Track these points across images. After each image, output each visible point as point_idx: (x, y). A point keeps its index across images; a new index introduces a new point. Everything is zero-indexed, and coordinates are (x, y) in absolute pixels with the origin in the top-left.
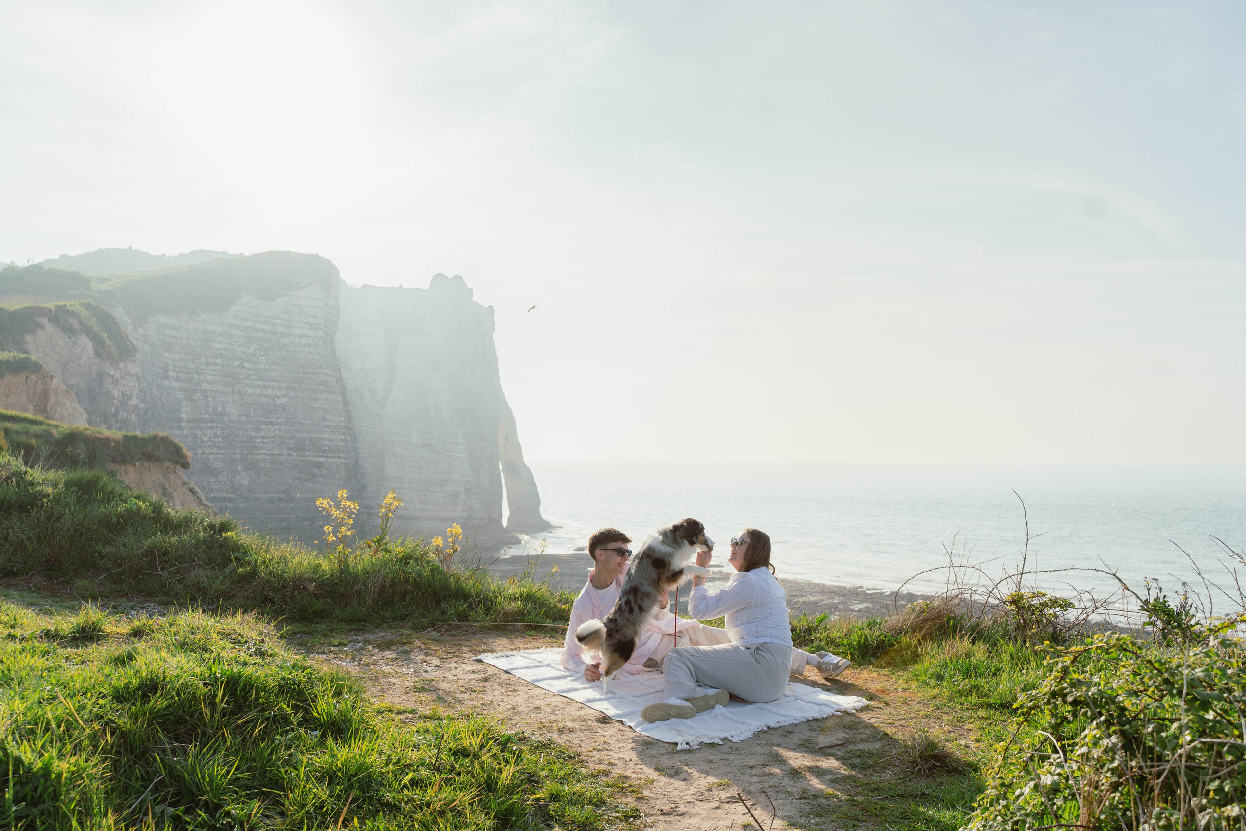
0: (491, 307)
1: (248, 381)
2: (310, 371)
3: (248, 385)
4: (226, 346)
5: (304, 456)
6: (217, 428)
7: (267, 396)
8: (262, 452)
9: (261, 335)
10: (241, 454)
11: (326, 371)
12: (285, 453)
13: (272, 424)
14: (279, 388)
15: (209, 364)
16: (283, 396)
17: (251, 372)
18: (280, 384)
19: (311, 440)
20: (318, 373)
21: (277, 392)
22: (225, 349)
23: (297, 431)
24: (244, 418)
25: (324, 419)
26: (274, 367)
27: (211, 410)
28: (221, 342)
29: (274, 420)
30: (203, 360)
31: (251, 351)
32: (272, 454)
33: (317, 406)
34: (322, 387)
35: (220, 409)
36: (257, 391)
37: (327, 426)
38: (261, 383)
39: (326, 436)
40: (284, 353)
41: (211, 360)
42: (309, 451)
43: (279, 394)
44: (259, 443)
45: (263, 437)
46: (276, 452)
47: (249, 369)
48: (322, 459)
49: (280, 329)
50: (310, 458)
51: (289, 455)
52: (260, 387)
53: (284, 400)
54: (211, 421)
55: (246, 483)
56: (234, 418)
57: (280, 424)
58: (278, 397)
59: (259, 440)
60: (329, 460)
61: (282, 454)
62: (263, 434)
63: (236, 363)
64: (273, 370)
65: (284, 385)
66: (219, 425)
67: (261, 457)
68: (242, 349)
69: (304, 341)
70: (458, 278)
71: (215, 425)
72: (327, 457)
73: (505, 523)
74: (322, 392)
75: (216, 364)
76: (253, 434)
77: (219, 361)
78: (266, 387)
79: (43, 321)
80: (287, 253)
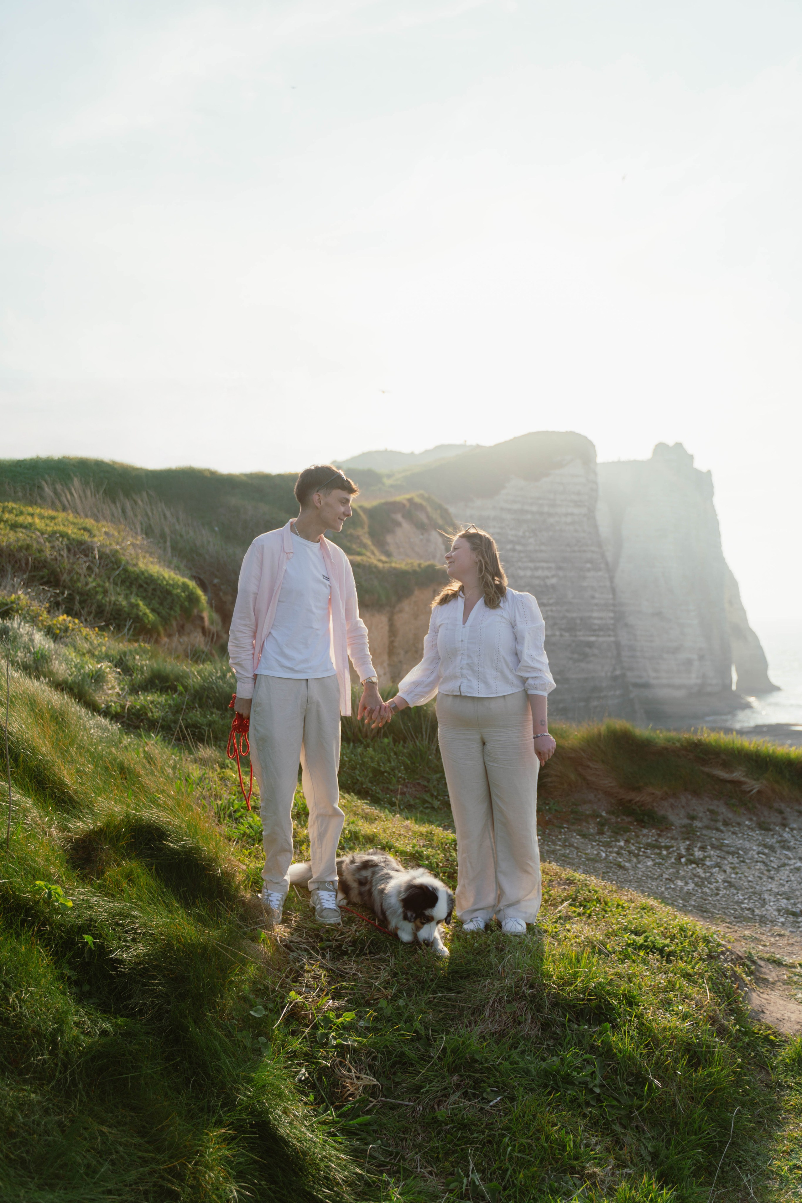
0: (709, 472)
1: (520, 564)
2: (576, 548)
3: (520, 568)
5: (575, 636)
7: (538, 578)
9: (529, 517)
11: (593, 548)
12: (558, 633)
14: (549, 568)
16: (553, 576)
17: (522, 555)
18: (549, 565)
19: (581, 619)
20: (584, 551)
21: (547, 573)
23: (567, 611)
25: (593, 597)
26: (543, 548)
31: (521, 533)
33: (585, 584)
34: (589, 565)
36: (529, 573)
37: (596, 605)
38: (531, 565)
39: (596, 614)
40: (551, 533)
42: (580, 630)
47: (520, 552)
48: (593, 639)
49: (546, 509)
50: (582, 638)
51: (561, 636)
53: (554, 581)
57: (551, 605)
58: (548, 577)
60: (601, 639)
63: (509, 547)
64: (541, 551)
65: (553, 565)
69: (569, 519)
70: (679, 445)
72: (598, 636)
73: (734, 687)
74: (589, 570)
78: (536, 569)
79: (399, 517)
80: (546, 433)
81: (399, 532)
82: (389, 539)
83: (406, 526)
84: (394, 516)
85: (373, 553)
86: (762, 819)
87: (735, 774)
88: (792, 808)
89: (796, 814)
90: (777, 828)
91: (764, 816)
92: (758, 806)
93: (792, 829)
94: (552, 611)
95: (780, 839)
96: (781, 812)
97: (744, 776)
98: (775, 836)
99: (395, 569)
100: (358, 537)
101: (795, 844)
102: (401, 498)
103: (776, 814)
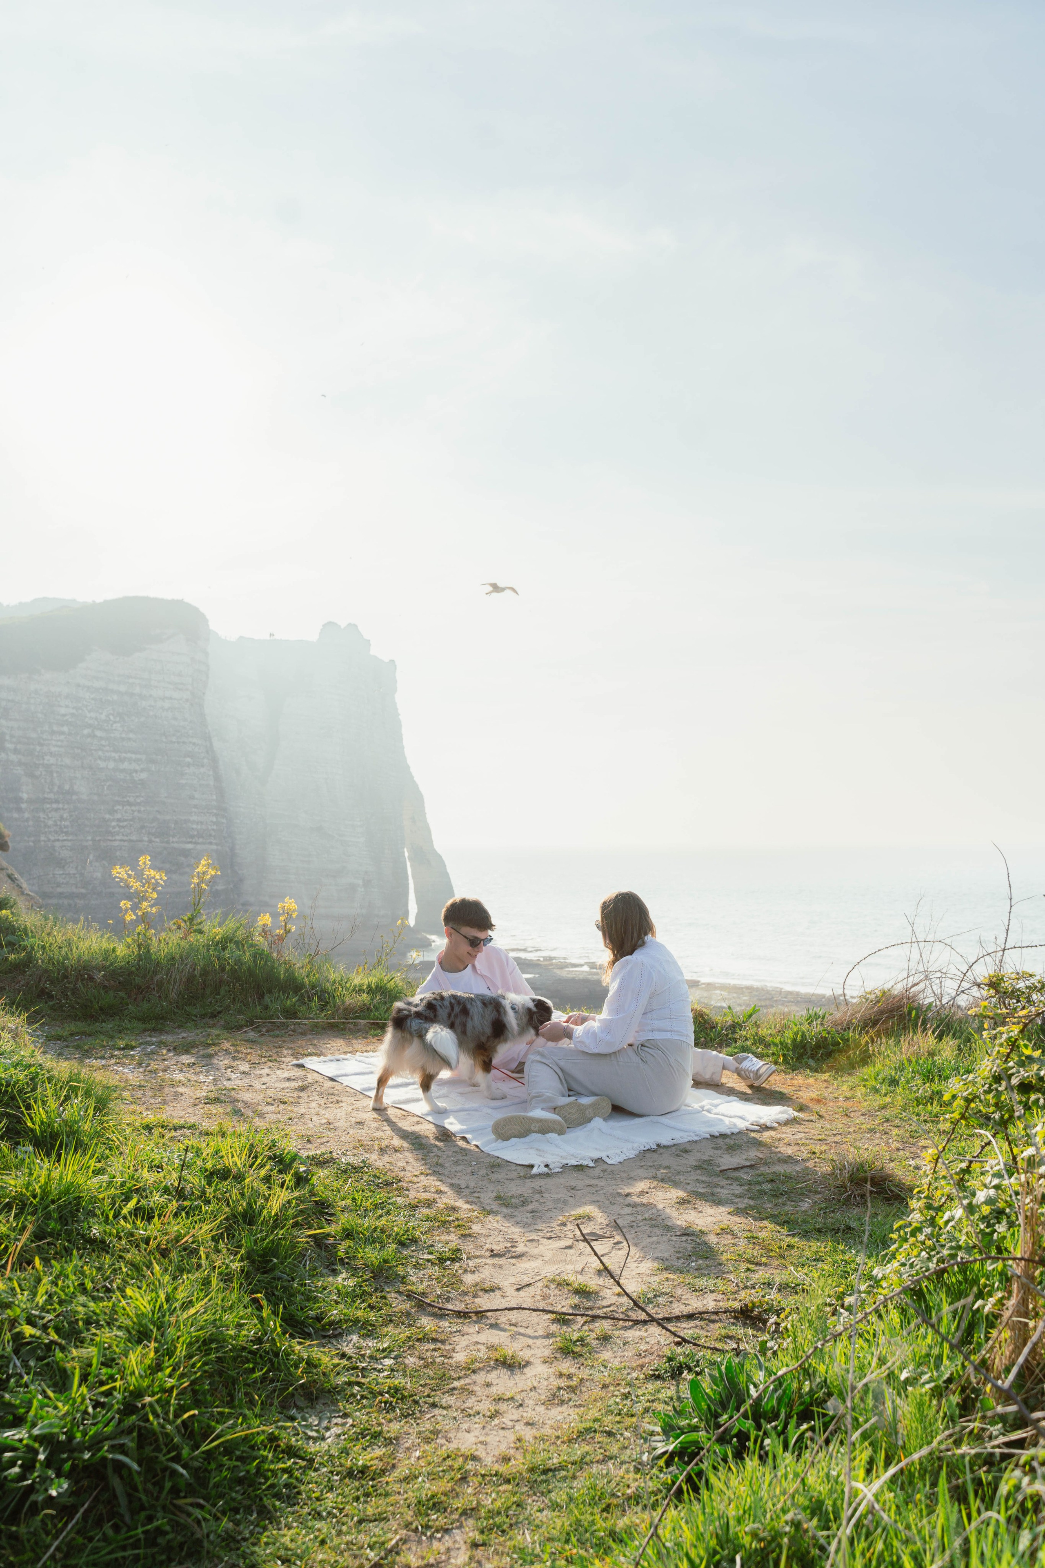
0: (392, 662)
1: (100, 753)
2: (174, 739)
3: (100, 758)
4: (74, 711)
5: (168, 842)
6: (64, 809)
7: (123, 771)
8: (118, 837)
9: (115, 697)
10: (93, 840)
11: (194, 740)
12: (146, 839)
13: (130, 804)
14: (137, 761)
15: (53, 733)
16: (142, 770)
17: (103, 742)
18: (138, 756)
19: (176, 822)
20: (184, 743)
21: (134, 766)
22: (73, 715)
23: (159, 812)
24: (96, 798)
25: (192, 797)
26: (131, 735)
27: (56, 789)
28: (67, 706)
29: (132, 800)
30: (46, 728)
31: (103, 717)
32: (130, 841)
33: (184, 782)
34: (188, 760)
35: (67, 787)
36: (111, 765)
37: (195, 806)
38: (116, 756)
39: (194, 818)
40: (143, 719)
41: (55, 728)
42: (174, 836)
43: (137, 768)
44: (114, 827)
45: (119, 820)
46: (134, 838)
47: (101, 738)
48: (190, 846)
49: (137, 690)
50: (176, 845)
51: (150, 841)
52: (115, 760)
53: (144, 776)
54: (57, 802)
55: (99, 875)
56: (84, 797)
57: (139, 804)
58: (136, 771)
59: (114, 824)
60: (199, 847)
61: (141, 841)
62: (119, 816)
63: (86, 732)
64: (129, 739)
66: (66, 806)
67: (116, 844)
68: (93, 715)
69: (167, 704)
70: (353, 627)
71: (61, 806)
72: (196, 843)
73: (412, 921)
74: (189, 765)
75: (63, 733)
76: (107, 816)
77: (65, 729)
78: (122, 760)
80: (146, 599)
94: (139, 811)
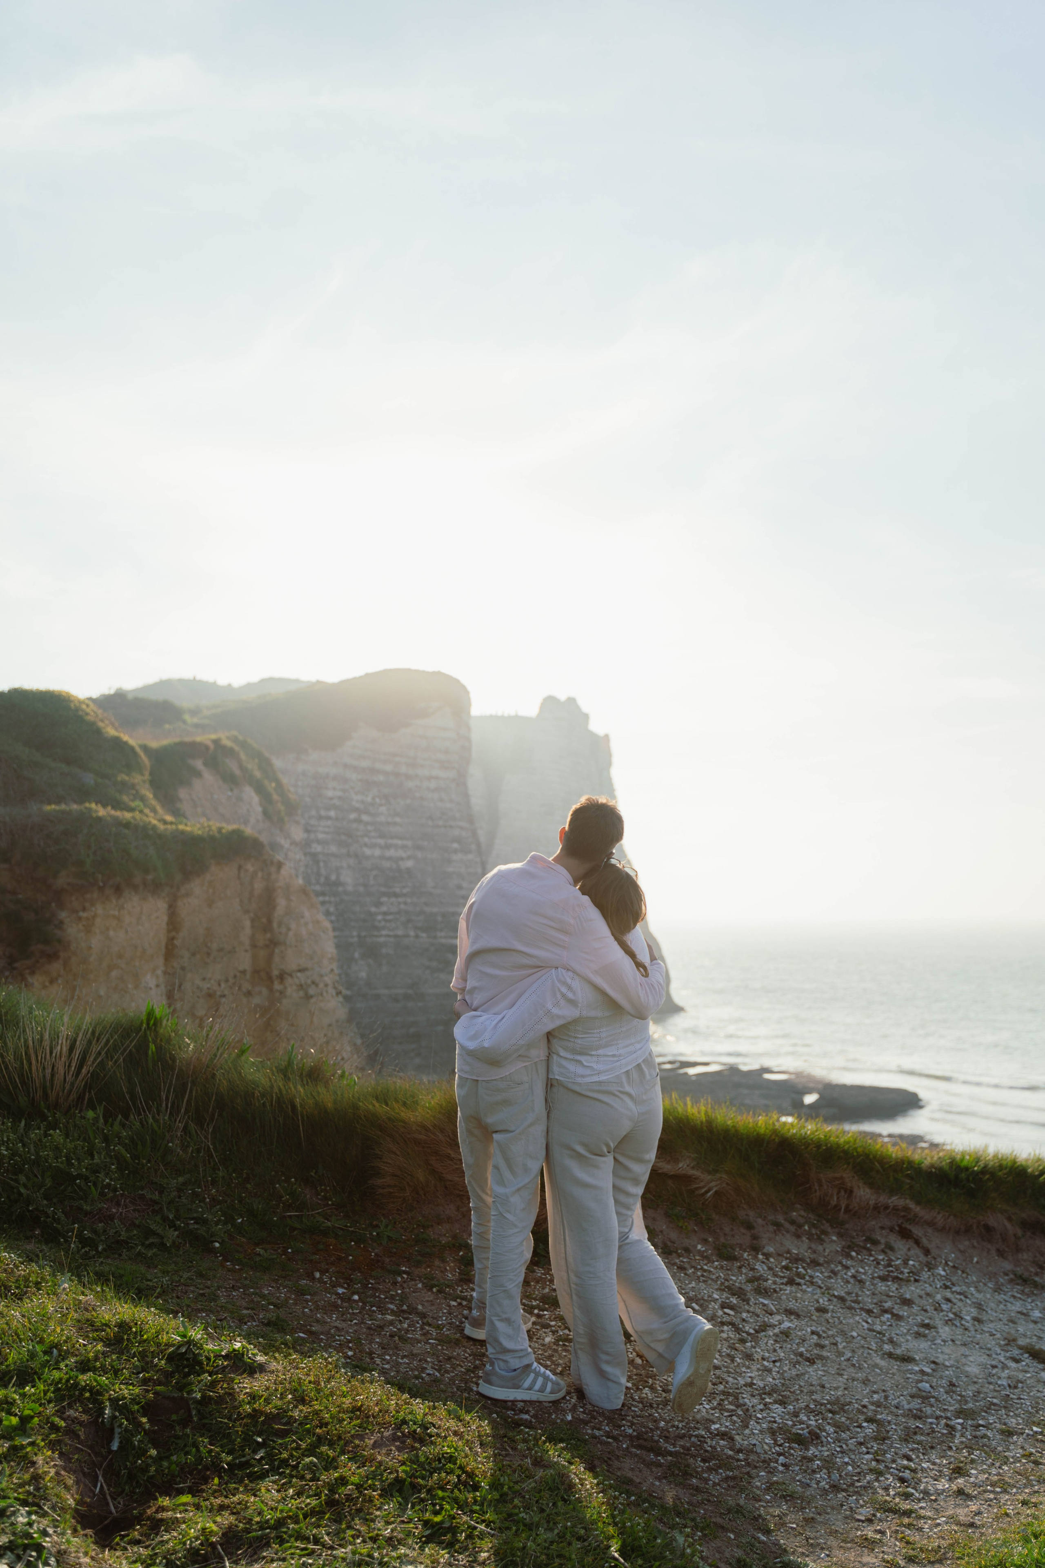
0: (607, 737)
1: (366, 840)
2: (441, 823)
3: (366, 845)
4: (339, 793)
5: (435, 937)
6: (330, 902)
7: (389, 859)
8: (384, 932)
9: (381, 778)
10: (359, 936)
11: (461, 824)
12: (412, 933)
13: (396, 895)
14: (404, 847)
15: (320, 818)
16: (409, 858)
17: (370, 828)
18: (405, 842)
19: (444, 915)
20: (451, 827)
21: (401, 853)
22: (340, 798)
23: (426, 904)
24: (361, 889)
25: (459, 887)
26: (398, 820)
27: (322, 880)
28: (334, 789)
29: (398, 890)
30: (314, 812)
31: (369, 799)
32: (396, 936)
33: (450, 870)
34: (455, 845)
35: (333, 877)
36: (377, 852)
38: (382, 842)
40: (409, 801)
41: (323, 813)
43: (404, 855)
44: (380, 921)
45: (385, 914)
46: (400, 932)
47: (367, 823)
49: (403, 769)
50: (443, 941)
51: (417, 936)
52: (381, 847)
53: (410, 864)
54: (323, 894)
55: (363, 974)
56: (350, 888)
57: (404, 895)
58: (402, 859)
59: (380, 917)
61: (407, 936)
62: (384, 909)
63: (353, 816)
64: (395, 824)
65: (409, 843)
66: (333, 899)
67: (382, 940)
68: (359, 797)
69: (433, 784)
70: (572, 701)
71: (327, 898)
74: (456, 851)
75: (329, 818)
76: (373, 909)
77: (332, 813)
78: (388, 847)
79: (199, 764)
80: (409, 670)
81: (197, 783)
82: (183, 793)
83: (208, 776)
84: (191, 762)
85: (154, 811)
86: (722, 1240)
87: (681, 1165)
88: (765, 1219)
89: (771, 1228)
90: (745, 1255)
91: (725, 1235)
92: (714, 1216)
93: (767, 1256)
94: (405, 903)
95: (751, 1274)
96: (749, 1226)
97: (693, 1168)
98: (744, 1270)
99: (183, 832)
100: (133, 786)
101: (775, 1283)
102: (204, 738)
103: (743, 1231)
